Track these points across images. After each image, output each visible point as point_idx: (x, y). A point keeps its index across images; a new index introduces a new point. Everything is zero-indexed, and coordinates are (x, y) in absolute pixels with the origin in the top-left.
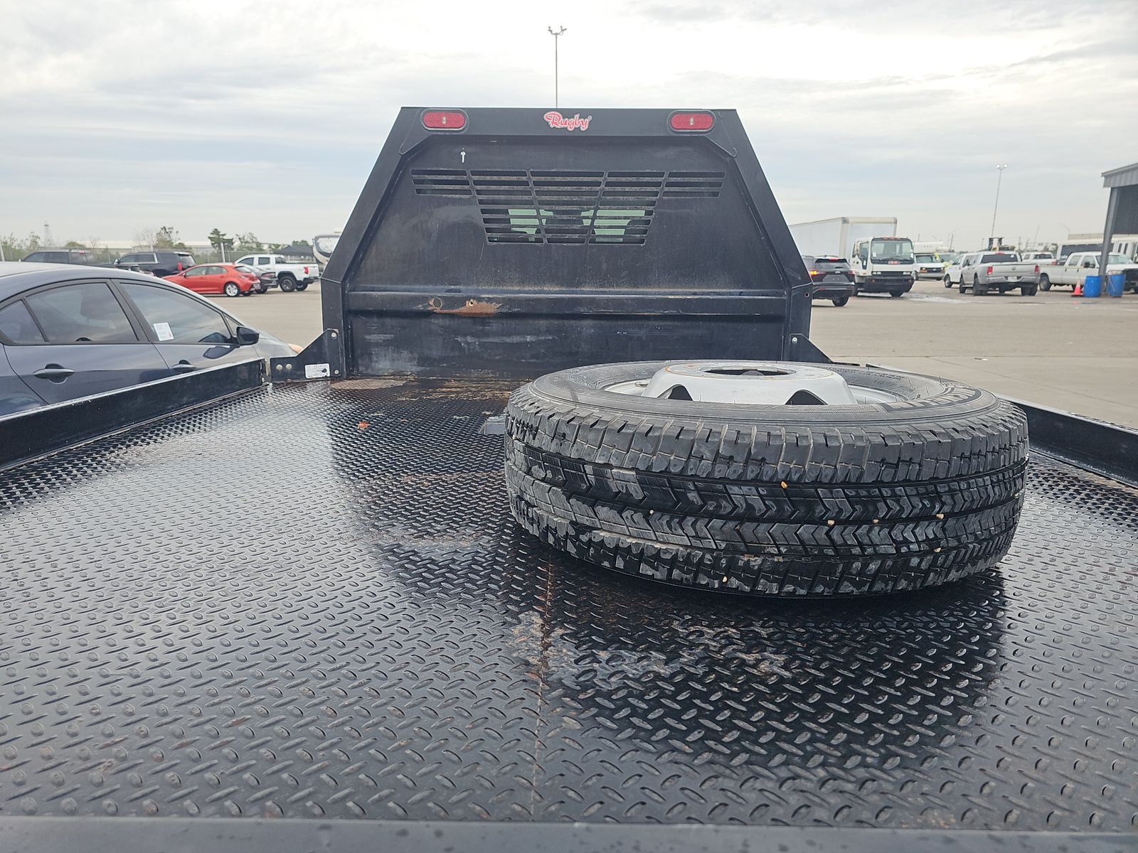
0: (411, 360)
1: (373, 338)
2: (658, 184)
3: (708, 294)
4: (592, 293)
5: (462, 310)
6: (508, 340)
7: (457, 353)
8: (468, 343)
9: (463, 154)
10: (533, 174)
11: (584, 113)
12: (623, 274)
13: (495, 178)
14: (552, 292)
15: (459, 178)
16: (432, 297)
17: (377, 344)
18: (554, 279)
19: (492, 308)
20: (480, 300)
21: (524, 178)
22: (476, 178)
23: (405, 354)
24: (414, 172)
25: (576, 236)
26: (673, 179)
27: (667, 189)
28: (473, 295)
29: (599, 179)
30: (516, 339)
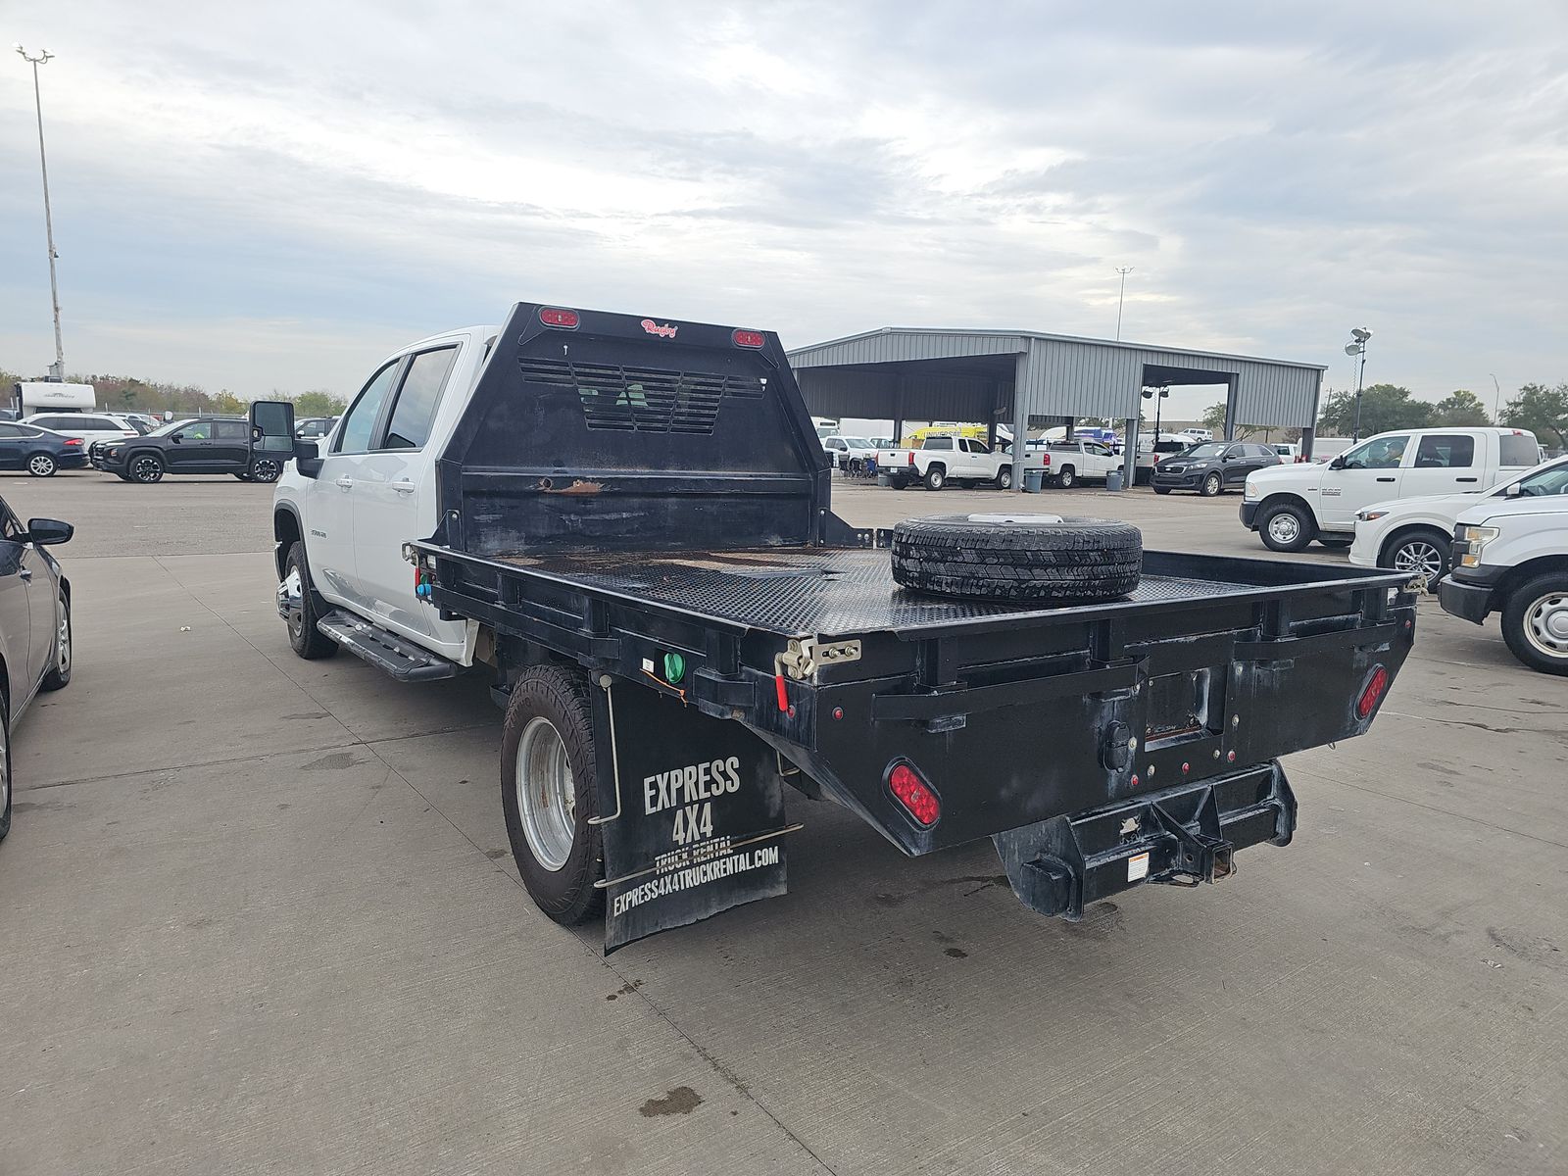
0: (519, 539)
1: (483, 518)
2: (721, 385)
3: (760, 476)
4: (676, 474)
5: (570, 489)
6: (607, 517)
7: (562, 531)
8: (572, 521)
9: (566, 347)
10: (625, 370)
11: (672, 323)
12: (697, 459)
13: (594, 371)
14: (644, 473)
15: (563, 368)
16: (542, 477)
17: (487, 525)
18: (644, 461)
19: (597, 488)
20: (585, 480)
21: (618, 373)
22: (577, 370)
23: (514, 534)
24: (521, 360)
25: (660, 425)
26: (731, 382)
27: (727, 389)
28: (579, 475)
29: (678, 378)
30: (614, 516)
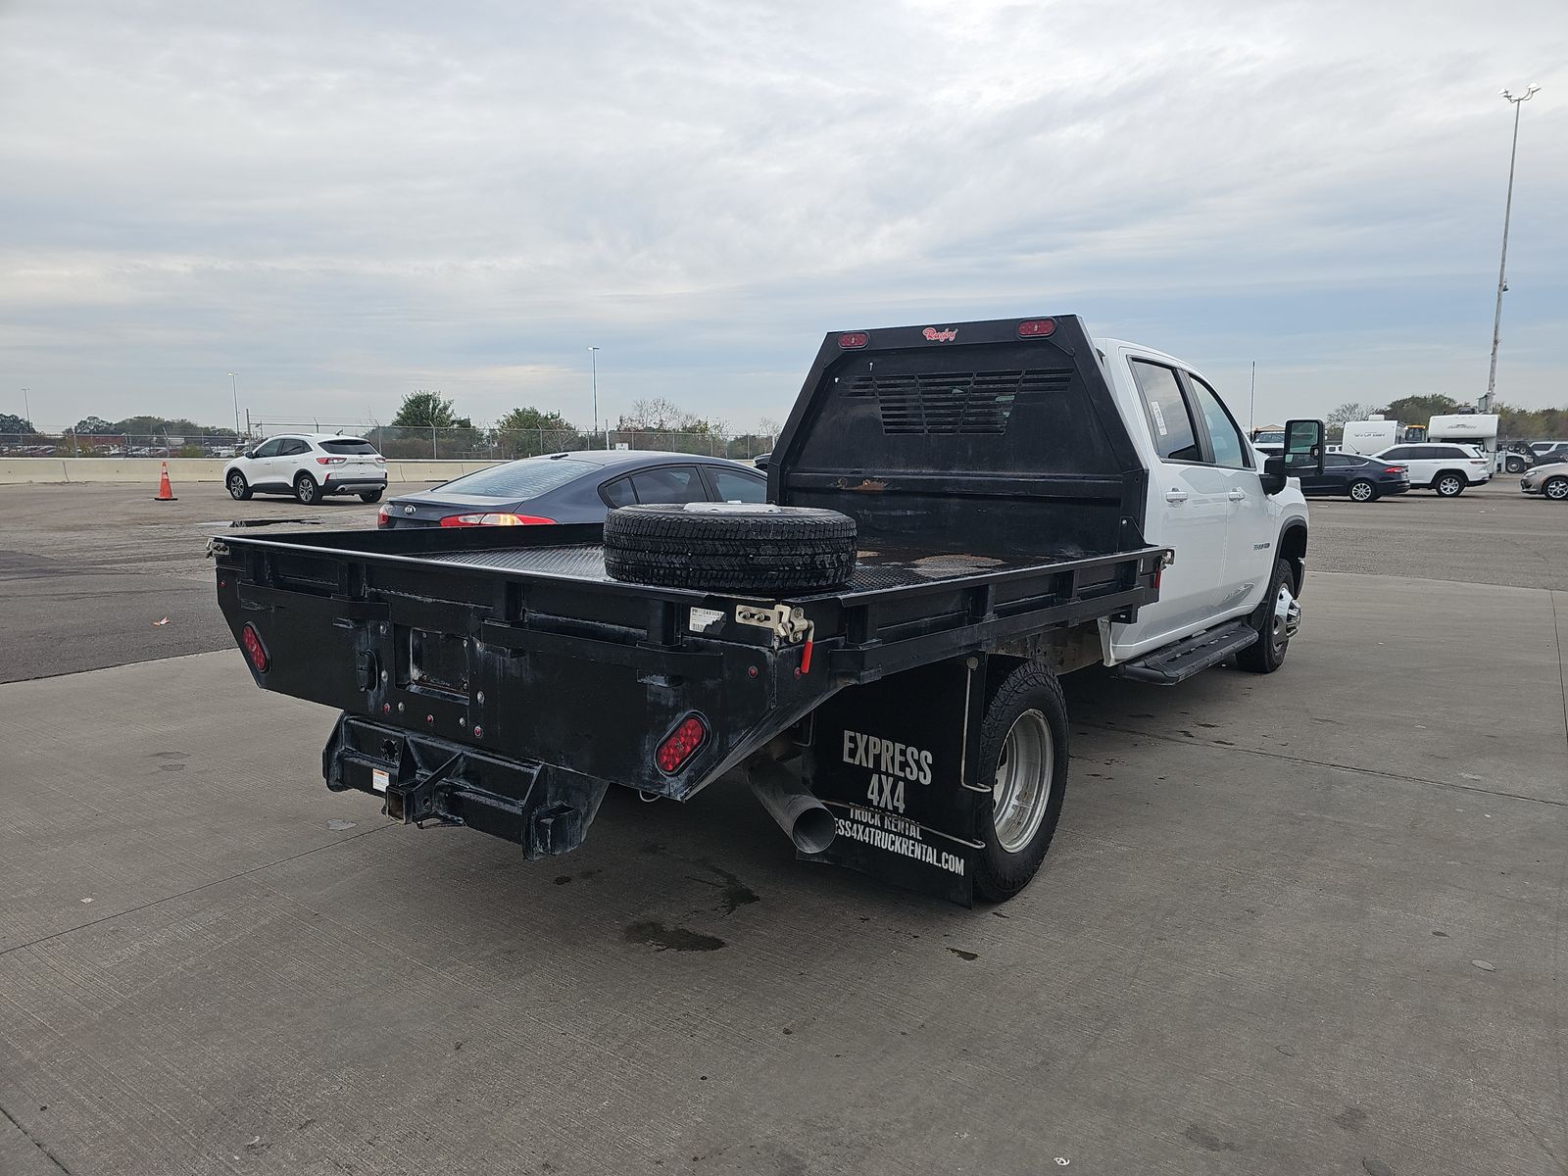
2: (1016, 381)
3: (1055, 477)
4: (958, 475)
5: (865, 487)
6: (893, 514)
8: (864, 515)
9: (872, 364)
10: (920, 377)
11: (952, 327)
12: (985, 459)
13: (893, 382)
14: (928, 473)
15: (867, 383)
16: (841, 477)
18: (930, 463)
19: (881, 487)
20: (873, 480)
21: (913, 381)
22: (879, 382)
25: (950, 427)
26: (1028, 377)
27: (1024, 385)
28: (868, 476)
29: (968, 379)
30: (899, 513)
